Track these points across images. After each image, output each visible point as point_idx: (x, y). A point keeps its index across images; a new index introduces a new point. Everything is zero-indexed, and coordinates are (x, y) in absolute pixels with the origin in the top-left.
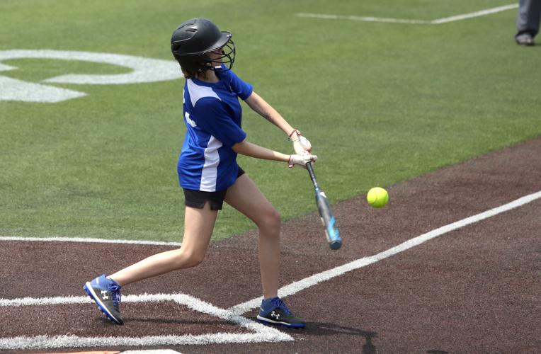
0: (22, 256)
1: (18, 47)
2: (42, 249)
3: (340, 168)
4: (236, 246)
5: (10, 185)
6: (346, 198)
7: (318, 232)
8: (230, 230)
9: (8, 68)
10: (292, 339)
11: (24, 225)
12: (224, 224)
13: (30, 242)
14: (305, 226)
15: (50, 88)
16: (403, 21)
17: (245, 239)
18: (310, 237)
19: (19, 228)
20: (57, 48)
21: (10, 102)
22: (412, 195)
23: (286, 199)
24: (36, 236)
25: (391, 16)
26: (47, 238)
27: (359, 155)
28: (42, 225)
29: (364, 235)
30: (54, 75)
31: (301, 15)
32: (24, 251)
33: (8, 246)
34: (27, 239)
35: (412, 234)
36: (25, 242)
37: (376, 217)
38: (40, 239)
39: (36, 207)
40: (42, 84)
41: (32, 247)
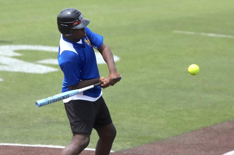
0: (20, 154)
1: (24, 43)
2: (31, 151)
3: (192, 113)
4: (135, 152)
5: (16, 117)
6: (195, 129)
7: (179, 147)
8: (132, 144)
9: (18, 54)
11: (22, 137)
12: (129, 141)
13: (25, 147)
14: (172, 143)
15: (39, 66)
16: (229, 36)
17: (140, 149)
18: (175, 149)
19: (20, 139)
20: (45, 44)
21: (18, 73)
22: (230, 129)
23: (163, 129)
24: (28, 144)
25: (223, 34)
26: (34, 145)
27: (203, 107)
28: (32, 138)
29: (203, 149)
30: (42, 59)
31: (175, 32)
32: (22, 151)
33: (13, 148)
34: (24, 145)
35: (229, 150)
36: (22, 147)
37: (210, 140)
38: (31, 146)
39: (29, 129)
40: (36, 63)
41: (26, 149)
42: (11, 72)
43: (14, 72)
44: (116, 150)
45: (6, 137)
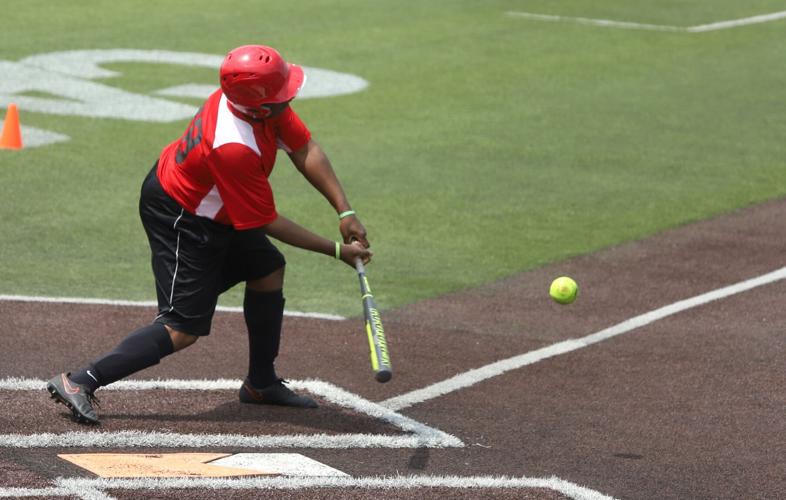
0: (107, 325)
1: (124, 46)
2: (135, 317)
3: (547, 221)
4: (398, 320)
5: (99, 231)
6: (551, 262)
7: (510, 306)
8: (391, 300)
9: (108, 74)
10: (463, 444)
11: (113, 283)
12: (384, 291)
13: (120, 307)
14: (493, 296)
15: (162, 103)
16: (649, 27)
17: (410, 312)
18: (499, 311)
19: (107, 288)
20: (178, 47)
21: (107, 120)
22: (641, 260)
23: (471, 261)
24: (128, 299)
25: (632, 20)
26: (143, 301)
27: (573, 205)
28: (138, 285)
29: (571, 311)
30: (169, 85)
31: (511, 14)
32: (111, 318)
33: (89, 311)
34: (116, 302)
35: (636, 312)
36: (113, 306)
37: (589, 287)
38: (134, 303)
39: (131, 261)
40: (153, 96)
41: (122, 313)
42: (89, 119)
43: (97, 120)
44: (351, 314)
45: (72, 282)
